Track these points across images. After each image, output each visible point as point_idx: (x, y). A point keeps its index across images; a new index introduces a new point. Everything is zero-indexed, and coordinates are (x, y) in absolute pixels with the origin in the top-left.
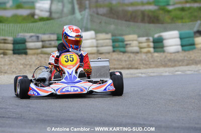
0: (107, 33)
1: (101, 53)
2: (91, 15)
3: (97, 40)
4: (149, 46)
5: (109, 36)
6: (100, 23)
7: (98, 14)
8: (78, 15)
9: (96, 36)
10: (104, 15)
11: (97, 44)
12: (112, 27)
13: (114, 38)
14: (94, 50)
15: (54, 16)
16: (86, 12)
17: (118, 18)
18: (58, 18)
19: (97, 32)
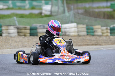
0: (83, 24)
1: (80, 36)
2: (74, 14)
3: (78, 28)
4: (107, 32)
5: (85, 26)
6: (80, 18)
7: (78, 13)
8: (67, 14)
9: (77, 26)
10: (81, 14)
11: (78, 30)
12: (86, 21)
13: (88, 27)
14: (76, 34)
15: (53, 14)
16: (72, 12)
17: (90, 16)
18: (56, 15)
19: (78, 23)
